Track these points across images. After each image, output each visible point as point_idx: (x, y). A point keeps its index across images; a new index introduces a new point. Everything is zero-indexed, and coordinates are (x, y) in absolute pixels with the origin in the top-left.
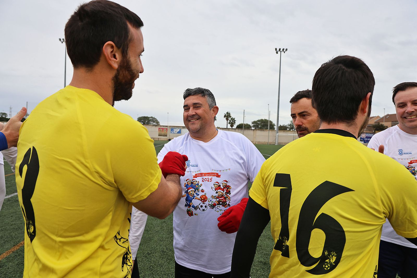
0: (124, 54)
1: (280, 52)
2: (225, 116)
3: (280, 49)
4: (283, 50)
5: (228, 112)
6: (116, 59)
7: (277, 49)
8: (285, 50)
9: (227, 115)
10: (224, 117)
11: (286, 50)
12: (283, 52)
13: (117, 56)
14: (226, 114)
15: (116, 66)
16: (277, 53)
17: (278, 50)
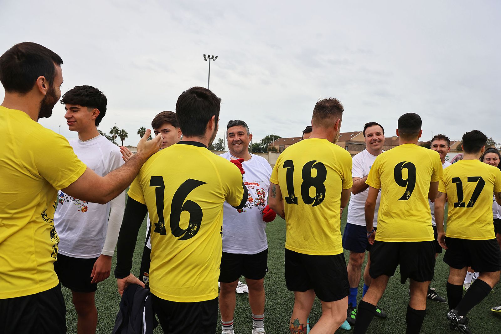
0: (51, 84)
1: (209, 60)
2: (139, 132)
3: (209, 56)
4: (212, 57)
5: (142, 128)
6: (45, 88)
7: (205, 56)
8: (214, 58)
9: (141, 131)
10: (138, 134)
11: (216, 58)
12: (213, 60)
13: (46, 86)
14: (140, 129)
15: (45, 93)
16: (206, 60)
17: (207, 57)
